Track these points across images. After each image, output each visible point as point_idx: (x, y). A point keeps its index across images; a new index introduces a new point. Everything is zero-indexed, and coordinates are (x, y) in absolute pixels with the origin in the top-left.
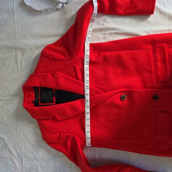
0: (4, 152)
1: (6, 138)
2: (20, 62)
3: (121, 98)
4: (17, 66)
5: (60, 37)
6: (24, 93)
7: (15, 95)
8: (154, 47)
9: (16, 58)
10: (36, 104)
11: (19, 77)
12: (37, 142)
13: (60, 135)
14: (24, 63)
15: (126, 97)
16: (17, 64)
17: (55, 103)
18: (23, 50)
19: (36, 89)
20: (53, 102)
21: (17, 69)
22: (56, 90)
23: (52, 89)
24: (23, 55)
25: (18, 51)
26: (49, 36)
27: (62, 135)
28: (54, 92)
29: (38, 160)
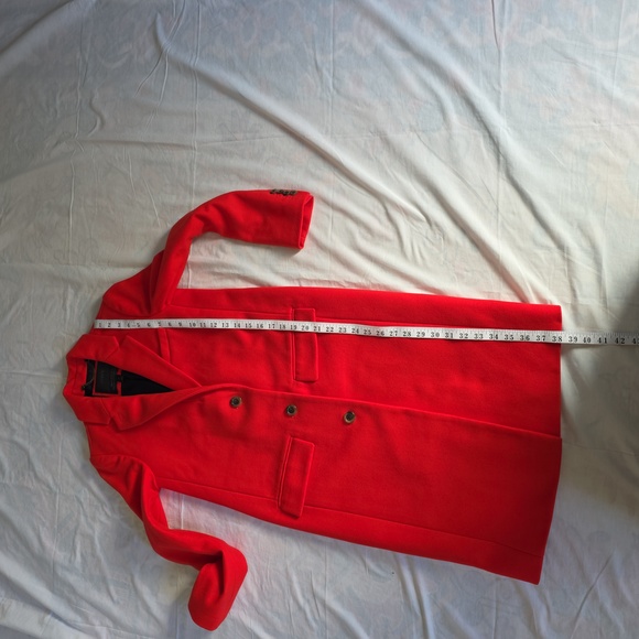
0: (26, 477)
1: (32, 451)
2: (71, 307)
3: (231, 400)
4: (65, 314)
5: (142, 268)
6: (70, 370)
7: (55, 369)
10: (88, 393)
11: (65, 335)
12: (84, 466)
13: (119, 459)
14: (76, 310)
15: (241, 403)
16: (65, 310)
17: (120, 393)
18: (77, 287)
19: (91, 363)
20: (116, 392)
21: (65, 320)
22: (124, 372)
23: (117, 369)
24: (76, 294)
25: (69, 286)
27: (122, 458)
28: (119, 373)
29: (81, 503)
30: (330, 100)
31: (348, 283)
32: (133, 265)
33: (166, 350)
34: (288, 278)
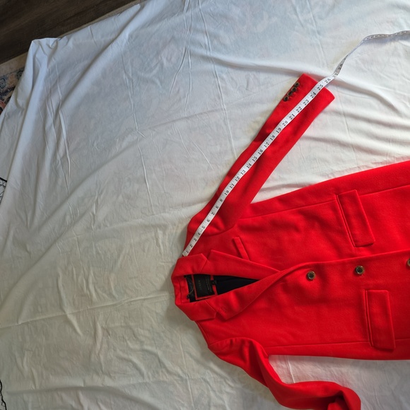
0: (160, 373)
1: (160, 353)
2: (163, 243)
3: (307, 276)
4: (160, 249)
5: (207, 202)
6: (175, 286)
7: (162, 290)
8: (340, 197)
9: (157, 240)
10: (192, 299)
11: (163, 264)
12: (203, 354)
13: (231, 341)
14: (167, 244)
15: (315, 275)
16: (159, 246)
17: (216, 293)
18: (164, 227)
19: (188, 277)
20: (213, 293)
21: (160, 253)
22: (215, 277)
23: (210, 276)
24: (164, 234)
25: (158, 229)
26: (194, 203)
27: (234, 339)
28: (212, 279)
29: (208, 382)
30: (319, 43)
31: (375, 163)
32: (201, 201)
33: (243, 252)
34: (323, 175)
